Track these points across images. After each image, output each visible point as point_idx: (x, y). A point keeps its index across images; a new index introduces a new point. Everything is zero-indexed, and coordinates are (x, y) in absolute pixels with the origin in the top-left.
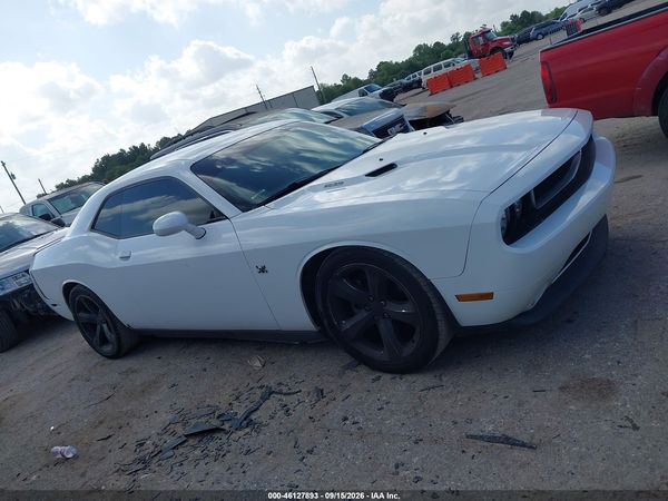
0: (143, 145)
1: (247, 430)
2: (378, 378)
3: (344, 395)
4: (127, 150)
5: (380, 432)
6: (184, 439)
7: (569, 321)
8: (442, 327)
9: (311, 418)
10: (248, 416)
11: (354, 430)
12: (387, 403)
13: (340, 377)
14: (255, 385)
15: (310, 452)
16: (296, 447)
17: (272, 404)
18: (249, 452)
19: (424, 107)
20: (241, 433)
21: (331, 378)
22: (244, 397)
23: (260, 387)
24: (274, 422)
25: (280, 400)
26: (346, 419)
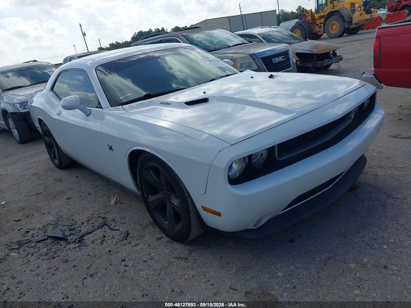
0: (163, 29)
1: (77, 245)
2: (160, 239)
3: (136, 242)
4: (153, 30)
5: (132, 279)
6: (46, 237)
7: (292, 241)
8: (194, 222)
9: (110, 251)
10: (83, 236)
11: (122, 270)
12: (151, 259)
13: (144, 229)
14: (102, 215)
15: (92, 275)
16: (88, 268)
17: (100, 232)
18: (66, 261)
19: (317, 45)
20: (72, 246)
21: (139, 227)
22: (92, 221)
23: (103, 218)
24: (91, 246)
25: (105, 232)
26: (124, 260)
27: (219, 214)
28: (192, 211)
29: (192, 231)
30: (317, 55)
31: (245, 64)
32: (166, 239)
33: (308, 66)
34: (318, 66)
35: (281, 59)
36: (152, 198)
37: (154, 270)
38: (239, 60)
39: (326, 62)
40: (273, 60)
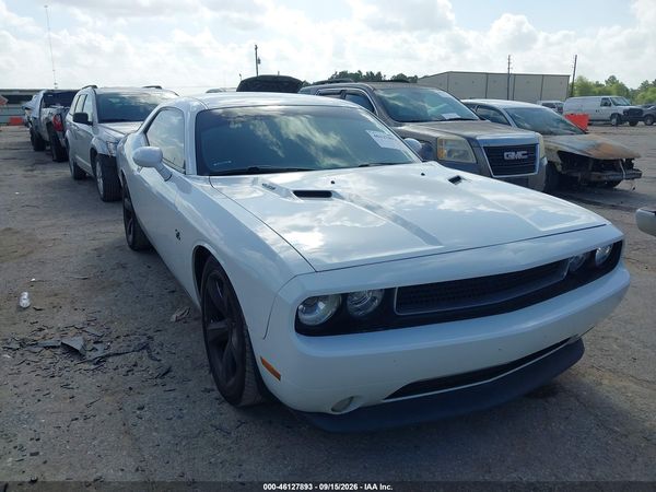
1: (93, 367)
2: (209, 391)
3: (173, 386)
5: (136, 440)
6: (59, 344)
9: (131, 389)
10: (109, 356)
11: (130, 423)
12: (180, 417)
13: (195, 369)
14: (150, 333)
15: (86, 418)
16: (88, 406)
17: (133, 357)
18: (66, 386)
19: (599, 145)
20: (86, 366)
21: (189, 366)
22: (132, 337)
23: (149, 338)
24: (111, 373)
25: (141, 358)
26: (141, 408)
27: (278, 376)
28: (248, 360)
29: (245, 392)
30: (596, 161)
31: (458, 151)
32: (216, 394)
33: (575, 175)
34: (593, 179)
35: (519, 155)
36: (214, 326)
37: (174, 436)
38: (449, 143)
39: (609, 175)
40: (506, 154)
